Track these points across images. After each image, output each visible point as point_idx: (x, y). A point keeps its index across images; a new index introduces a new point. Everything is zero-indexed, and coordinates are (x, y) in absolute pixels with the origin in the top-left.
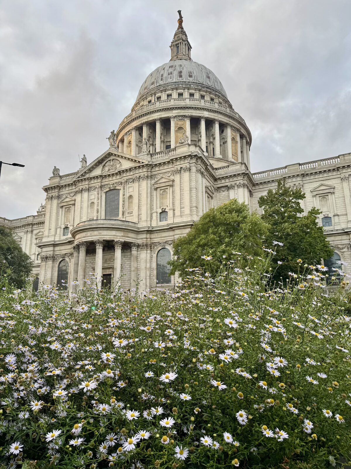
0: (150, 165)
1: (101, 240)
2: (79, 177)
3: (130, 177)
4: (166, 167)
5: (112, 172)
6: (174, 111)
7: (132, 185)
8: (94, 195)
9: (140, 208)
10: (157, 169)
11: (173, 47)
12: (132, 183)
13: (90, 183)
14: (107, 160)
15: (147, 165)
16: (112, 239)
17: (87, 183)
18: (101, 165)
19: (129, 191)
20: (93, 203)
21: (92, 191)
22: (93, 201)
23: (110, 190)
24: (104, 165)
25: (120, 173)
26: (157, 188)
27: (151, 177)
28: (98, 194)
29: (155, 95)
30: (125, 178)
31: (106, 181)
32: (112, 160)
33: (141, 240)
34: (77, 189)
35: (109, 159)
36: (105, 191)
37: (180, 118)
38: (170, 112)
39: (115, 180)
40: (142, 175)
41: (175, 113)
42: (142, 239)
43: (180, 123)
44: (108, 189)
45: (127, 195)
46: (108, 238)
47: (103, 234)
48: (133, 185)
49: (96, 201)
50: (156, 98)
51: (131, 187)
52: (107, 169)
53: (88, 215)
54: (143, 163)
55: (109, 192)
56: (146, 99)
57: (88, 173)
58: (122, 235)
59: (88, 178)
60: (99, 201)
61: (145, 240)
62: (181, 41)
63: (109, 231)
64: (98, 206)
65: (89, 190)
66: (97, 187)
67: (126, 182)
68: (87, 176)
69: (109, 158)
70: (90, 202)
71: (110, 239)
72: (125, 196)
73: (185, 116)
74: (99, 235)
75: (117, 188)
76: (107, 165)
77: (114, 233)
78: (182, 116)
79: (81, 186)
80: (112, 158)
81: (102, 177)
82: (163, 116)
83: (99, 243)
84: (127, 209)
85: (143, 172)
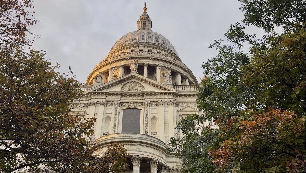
0: (176, 93)
1: (141, 156)
2: (95, 90)
3: (154, 100)
4: (190, 98)
5: (132, 92)
6: (160, 62)
7: (155, 108)
8: (111, 110)
9: (166, 130)
10: (181, 98)
11: (140, 23)
12: (156, 106)
13: (107, 98)
14: (128, 81)
15: (174, 93)
16: (151, 157)
17: (104, 97)
18: (121, 84)
19: (152, 112)
20: (109, 118)
21: (108, 106)
22: (109, 115)
23: (129, 109)
24: (124, 85)
25: (143, 94)
26: (183, 115)
27: (177, 104)
28: (116, 110)
29: (138, 47)
30: (149, 101)
31: (125, 99)
32: (134, 83)
33: (171, 164)
34: (91, 101)
35: (131, 81)
36: (123, 108)
37: (164, 68)
38: (157, 62)
39: (136, 100)
40: (168, 100)
41: (160, 63)
42: (171, 162)
43: (164, 72)
44: (127, 107)
45: (150, 116)
46: (146, 155)
47: (141, 150)
48: (157, 108)
49: (112, 116)
50: (139, 50)
51: (155, 109)
52: (126, 89)
53: (102, 129)
54: (169, 90)
55: (127, 110)
56: (130, 48)
57: (106, 88)
58: (158, 154)
59: (106, 93)
60: (117, 116)
61: (176, 164)
62: (148, 21)
63: (147, 148)
64: (115, 121)
65: (106, 104)
66: (116, 103)
67: (150, 103)
68: (105, 91)
69: (130, 79)
70: (105, 116)
71: (149, 157)
72: (148, 117)
73: (167, 68)
74: (137, 150)
75: (138, 107)
76: (127, 85)
77: (152, 150)
78: (165, 67)
79: (95, 99)
80: (133, 80)
81: (122, 95)
82: (151, 63)
83: (137, 159)
84: (150, 129)
85: (169, 98)
